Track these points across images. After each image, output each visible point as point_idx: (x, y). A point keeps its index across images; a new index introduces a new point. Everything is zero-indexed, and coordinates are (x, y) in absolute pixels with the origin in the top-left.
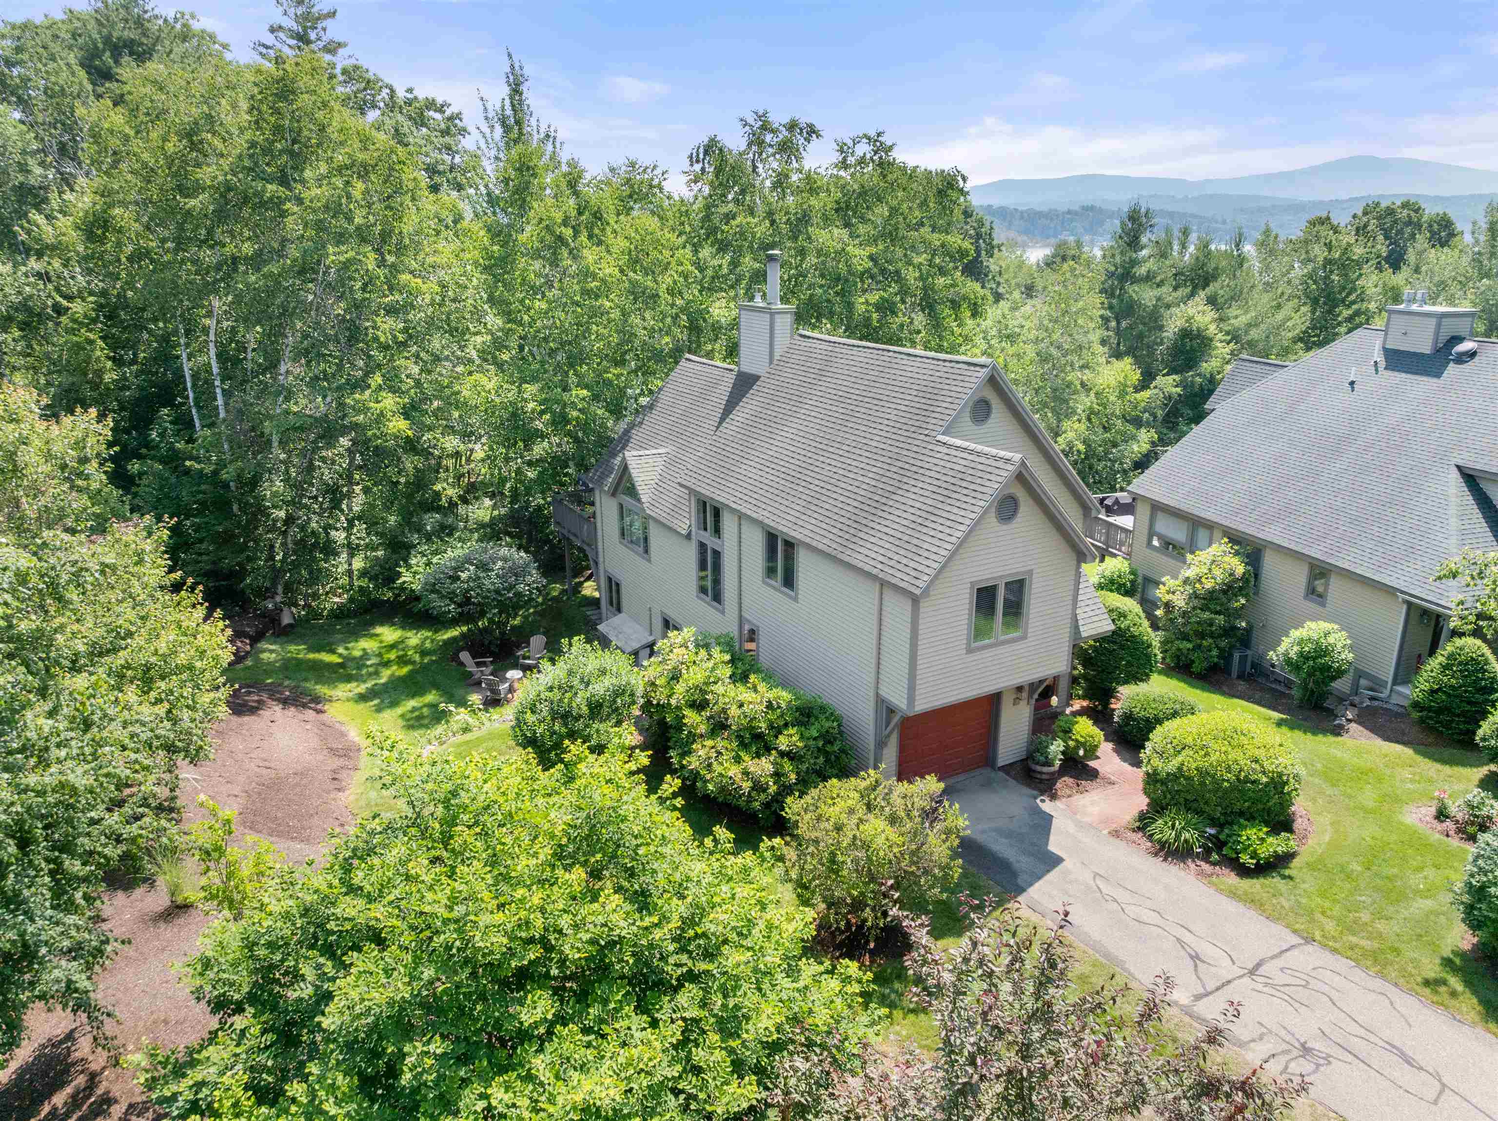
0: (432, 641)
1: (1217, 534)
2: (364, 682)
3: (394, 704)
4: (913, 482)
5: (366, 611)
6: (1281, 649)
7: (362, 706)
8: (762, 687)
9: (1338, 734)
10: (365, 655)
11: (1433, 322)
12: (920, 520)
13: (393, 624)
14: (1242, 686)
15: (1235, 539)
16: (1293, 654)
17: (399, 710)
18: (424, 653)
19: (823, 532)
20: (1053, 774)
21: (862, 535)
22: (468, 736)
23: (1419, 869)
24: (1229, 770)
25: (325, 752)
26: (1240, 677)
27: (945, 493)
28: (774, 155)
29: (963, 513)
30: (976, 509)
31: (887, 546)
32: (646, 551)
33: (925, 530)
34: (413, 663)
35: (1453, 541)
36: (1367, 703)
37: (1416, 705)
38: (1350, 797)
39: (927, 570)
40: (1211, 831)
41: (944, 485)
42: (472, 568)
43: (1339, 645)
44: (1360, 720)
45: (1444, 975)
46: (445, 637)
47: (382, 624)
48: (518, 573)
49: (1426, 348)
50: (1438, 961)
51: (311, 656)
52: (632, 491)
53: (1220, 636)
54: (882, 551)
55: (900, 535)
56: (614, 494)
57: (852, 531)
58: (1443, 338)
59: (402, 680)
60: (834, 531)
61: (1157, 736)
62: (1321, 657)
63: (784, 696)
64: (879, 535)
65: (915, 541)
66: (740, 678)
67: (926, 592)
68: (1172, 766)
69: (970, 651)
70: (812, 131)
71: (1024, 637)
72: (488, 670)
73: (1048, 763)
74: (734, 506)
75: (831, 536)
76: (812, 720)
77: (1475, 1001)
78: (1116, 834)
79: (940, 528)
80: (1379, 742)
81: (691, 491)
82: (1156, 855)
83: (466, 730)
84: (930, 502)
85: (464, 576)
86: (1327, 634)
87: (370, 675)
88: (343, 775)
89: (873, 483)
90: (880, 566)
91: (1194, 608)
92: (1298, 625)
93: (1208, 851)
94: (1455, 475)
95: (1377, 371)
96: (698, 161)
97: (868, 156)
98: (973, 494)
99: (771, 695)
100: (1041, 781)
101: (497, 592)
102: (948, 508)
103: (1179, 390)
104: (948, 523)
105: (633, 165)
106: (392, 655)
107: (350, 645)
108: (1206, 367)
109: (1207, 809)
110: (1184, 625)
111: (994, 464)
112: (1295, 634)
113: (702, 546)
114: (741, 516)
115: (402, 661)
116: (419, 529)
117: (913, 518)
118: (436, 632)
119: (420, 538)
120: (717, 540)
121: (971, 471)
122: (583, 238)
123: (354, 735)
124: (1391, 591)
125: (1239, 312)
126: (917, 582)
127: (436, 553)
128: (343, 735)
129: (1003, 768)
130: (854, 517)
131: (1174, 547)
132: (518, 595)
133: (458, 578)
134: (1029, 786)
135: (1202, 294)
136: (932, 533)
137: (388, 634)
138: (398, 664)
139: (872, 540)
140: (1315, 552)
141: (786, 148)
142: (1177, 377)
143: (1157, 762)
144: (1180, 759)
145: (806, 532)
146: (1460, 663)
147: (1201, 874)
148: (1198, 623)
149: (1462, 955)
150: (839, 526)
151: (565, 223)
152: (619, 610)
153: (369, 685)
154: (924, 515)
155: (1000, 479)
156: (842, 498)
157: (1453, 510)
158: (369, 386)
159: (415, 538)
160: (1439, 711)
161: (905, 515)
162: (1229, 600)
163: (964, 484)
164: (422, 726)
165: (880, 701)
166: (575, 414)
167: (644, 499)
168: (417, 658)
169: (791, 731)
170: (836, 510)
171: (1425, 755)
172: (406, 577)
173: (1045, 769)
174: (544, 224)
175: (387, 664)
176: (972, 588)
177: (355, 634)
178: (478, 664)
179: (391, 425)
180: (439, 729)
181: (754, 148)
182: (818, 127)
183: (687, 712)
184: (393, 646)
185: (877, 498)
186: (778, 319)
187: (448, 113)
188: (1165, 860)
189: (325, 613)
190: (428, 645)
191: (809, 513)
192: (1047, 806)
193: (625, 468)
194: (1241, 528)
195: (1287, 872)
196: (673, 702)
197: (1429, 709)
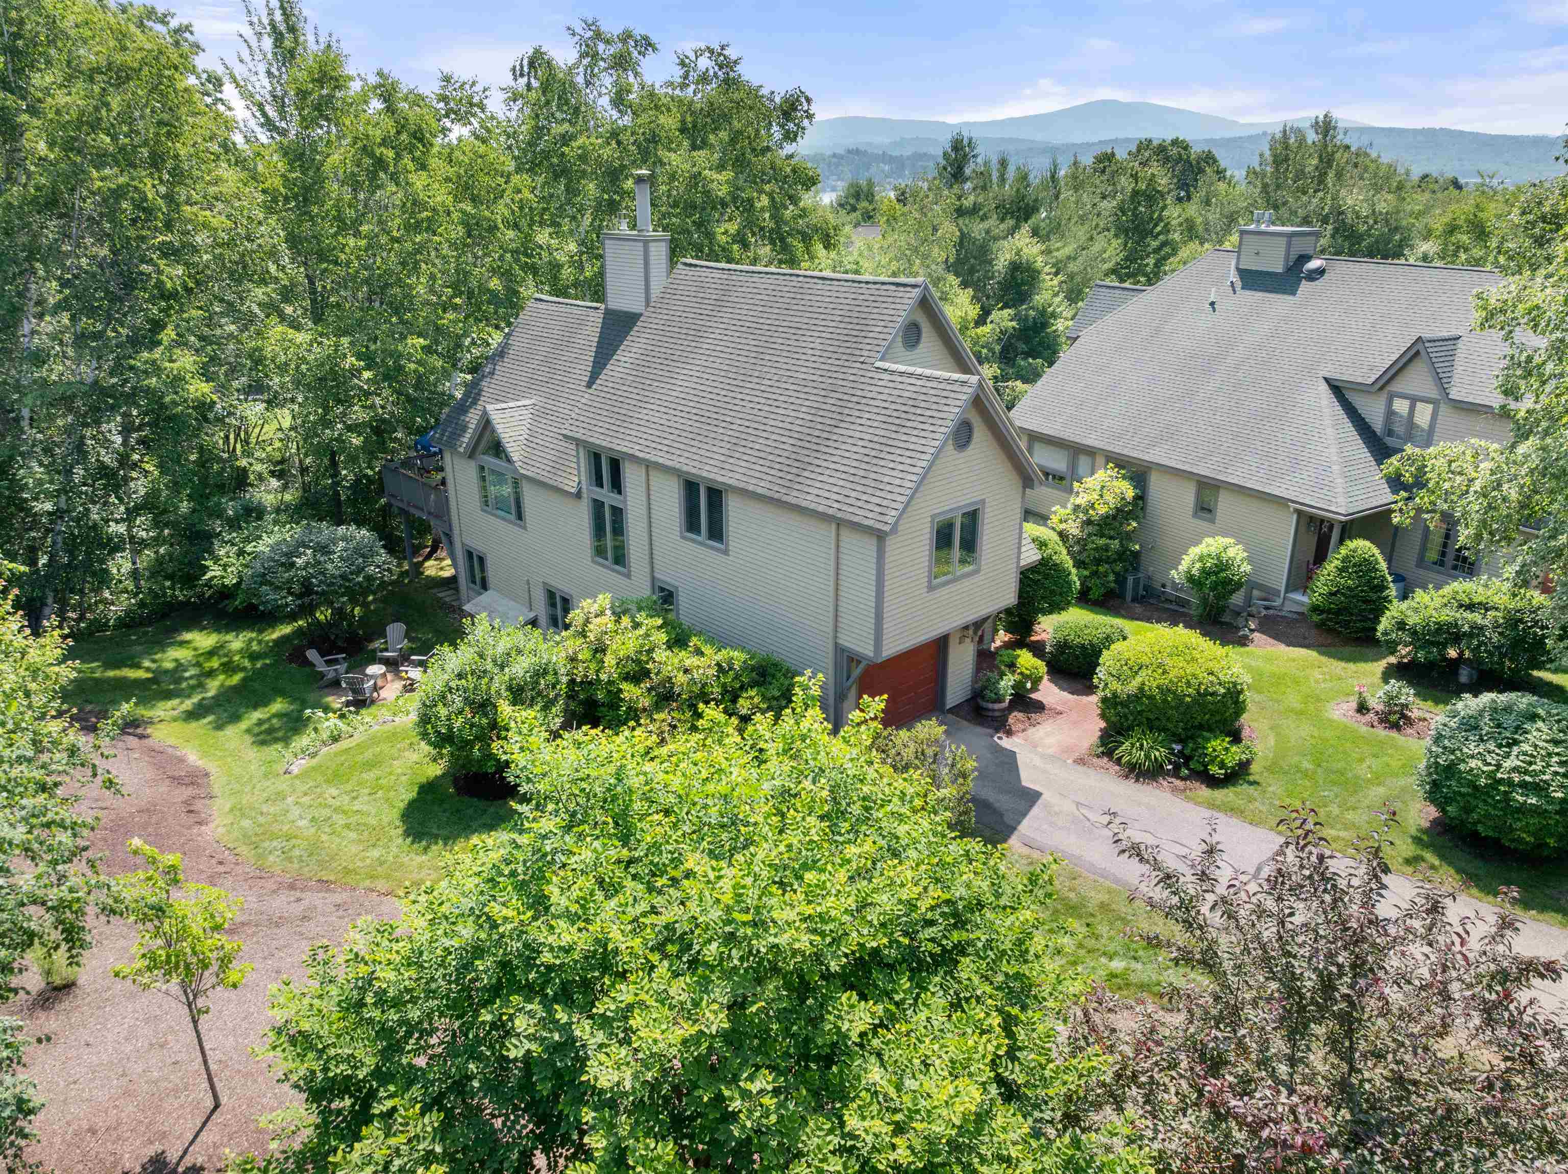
0: (260, 642)
1: (1100, 460)
2: (189, 697)
3: (235, 718)
4: (857, 414)
5: (164, 616)
6: (1184, 566)
7: (194, 725)
8: (708, 650)
9: (1244, 645)
10: (180, 666)
11: (1283, 241)
12: (873, 453)
13: (202, 629)
14: (1138, 608)
15: (1120, 463)
16: (1195, 572)
17: (244, 725)
18: (253, 657)
19: (757, 475)
20: (1003, 710)
21: (806, 474)
22: (343, 744)
23: (1361, 760)
24: (1188, 684)
25: (167, 782)
26: (1134, 600)
27: (897, 421)
28: (606, 69)
29: (923, 441)
30: (937, 436)
31: (841, 483)
32: (520, 516)
33: (882, 463)
34: (244, 669)
35: (1333, 450)
36: (1264, 612)
37: (1315, 609)
38: (1278, 701)
39: (894, 505)
40: (1177, 747)
41: (895, 414)
42: (309, 552)
43: (1239, 558)
44: (1262, 629)
45: (1419, 852)
46: (275, 636)
47: (189, 629)
48: (364, 553)
49: (1278, 267)
50: (1410, 840)
51: (111, 674)
52: (498, 448)
53: (1115, 561)
54: (835, 489)
55: (852, 471)
56: (471, 455)
57: (794, 471)
58: (1293, 257)
59: (234, 688)
60: (772, 472)
61: (1106, 658)
62: (1222, 570)
63: (738, 657)
64: (828, 472)
65: (873, 476)
66: (678, 641)
67: (894, 529)
68: (1133, 686)
69: (931, 588)
70: (647, 45)
71: (977, 572)
72: (342, 667)
73: (999, 700)
74: (641, 455)
75: (770, 478)
76: (769, 679)
77: (1452, 871)
78: (1080, 761)
79: (899, 459)
80: (1282, 648)
81: (578, 442)
82: (1127, 777)
83: (335, 739)
84: (882, 433)
85: (299, 562)
86: (1226, 548)
87: (193, 688)
88: (198, 805)
89: (810, 417)
90: (836, 505)
91: (1090, 535)
92: (1196, 543)
93: (1177, 767)
94: (1324, 387)
95: (1235, 292)
96: (522, 75)
97: (711, 73)
98: (931, 421)
99: (718, 657)
100: (994, 719)
101: (343, 577)
102: (904, 438)
103: (1014, 324)
104: (908, 453)
105: (447, 79)
106: (215, 663)
107: (158, 656)
108: (1039, 299)
109: (1170, 726)
110: (1080, 552)
111: (949, 387)
112: (1195, 551)
113: (598, 506)
114: (649, 466)
115: (229, 668)
116: (219, 513)
117: (866, 451)
118: (261, 631)
119: (222, 525)
120: (615, 496)
121: (923, 397)
122: (407, 161)
123: (193, 758)
124: (1280, 502)
125: (1059, 245)
126: (886, 519)
127: (247, 540)
128: (181, 760)
129: (951, 711)
130: (794, 456)
131: (1054, 477)
132: (369, 578)
133: (293, 564)
134: (981, 724)
135: (1026, 229)
136: (892, 465)
137: (203, 640)
138: (225, 672)
139: (820, 478)
140: (1203, 470)
141: (622, 62)
142: (1011, 311)
143: (1115, 685)
144: (1139, 679)
145: (737, 476)
146: (1355, 565)
147: (1174, 790)
148: (1096, 549)
149: (1425, 831)
150: (777, 466)
151: (384, 143)
152: (484, 586)
153: (195, 699)
154: (877, 446)
155: (958, 403)
156: (774, 437)
157: (1328, 422)
158: (159, 343)
159: (217, 526)
160: (1338, 612)
161: (855, 449)
162: (1121, 524)
163: (919, 411)
164: (276, 740)
165: (839, 650)
166: (413, 366)
167: (515, 457)
168: (247, 663)
169: (752, 693)
170: (769, 450)
171: (1330, 655)
172: (214, 571)
173: (997, 706)
174: (360, 144)
175: (211, 674)
176: (932, 522)
177: (161, 642)
178: (329, 663)
179: (192, 389)
180: (303, 741)
181: (586, 61)
182: (654, 39)
183: (624, 686)
184: (211, 653)
185: (817, 433)
186: (653, 247)
187: (174, 23)
188: (1137, 781)
189: (112, 622)
190: (255, 647)
191: (737, 455)
192: (1006, 743)
193: (486, 424)
194: (1125, 452)
195: (1251, 778)
196: (604, 677)
197: (1329, 611)
